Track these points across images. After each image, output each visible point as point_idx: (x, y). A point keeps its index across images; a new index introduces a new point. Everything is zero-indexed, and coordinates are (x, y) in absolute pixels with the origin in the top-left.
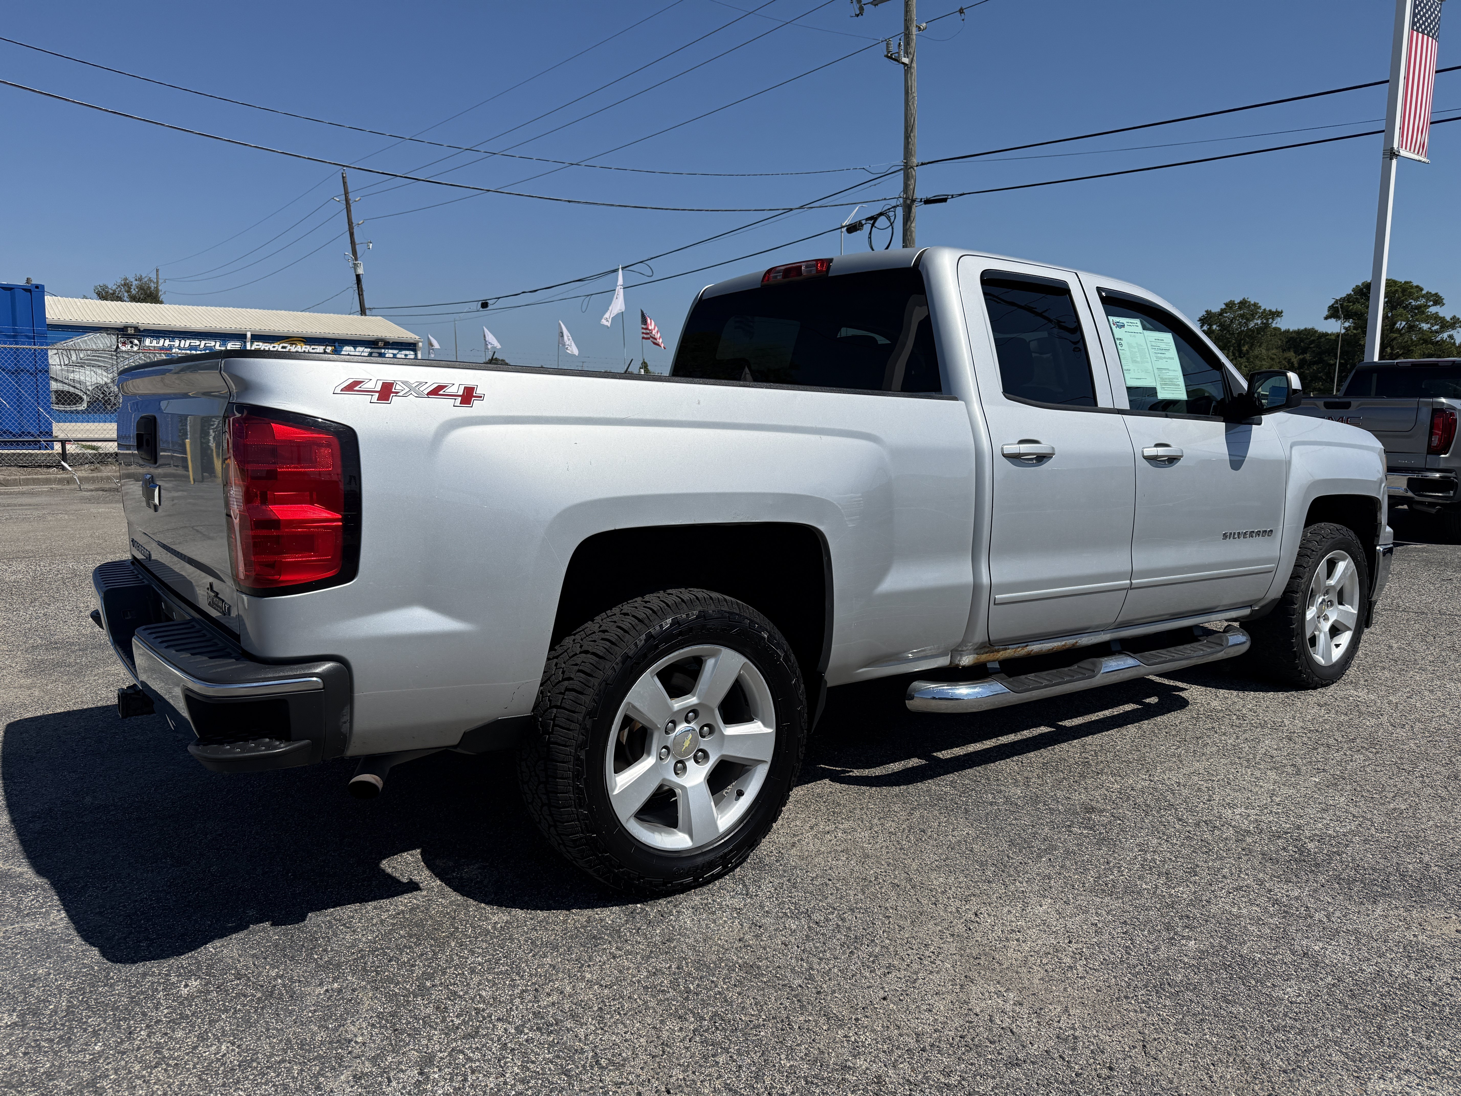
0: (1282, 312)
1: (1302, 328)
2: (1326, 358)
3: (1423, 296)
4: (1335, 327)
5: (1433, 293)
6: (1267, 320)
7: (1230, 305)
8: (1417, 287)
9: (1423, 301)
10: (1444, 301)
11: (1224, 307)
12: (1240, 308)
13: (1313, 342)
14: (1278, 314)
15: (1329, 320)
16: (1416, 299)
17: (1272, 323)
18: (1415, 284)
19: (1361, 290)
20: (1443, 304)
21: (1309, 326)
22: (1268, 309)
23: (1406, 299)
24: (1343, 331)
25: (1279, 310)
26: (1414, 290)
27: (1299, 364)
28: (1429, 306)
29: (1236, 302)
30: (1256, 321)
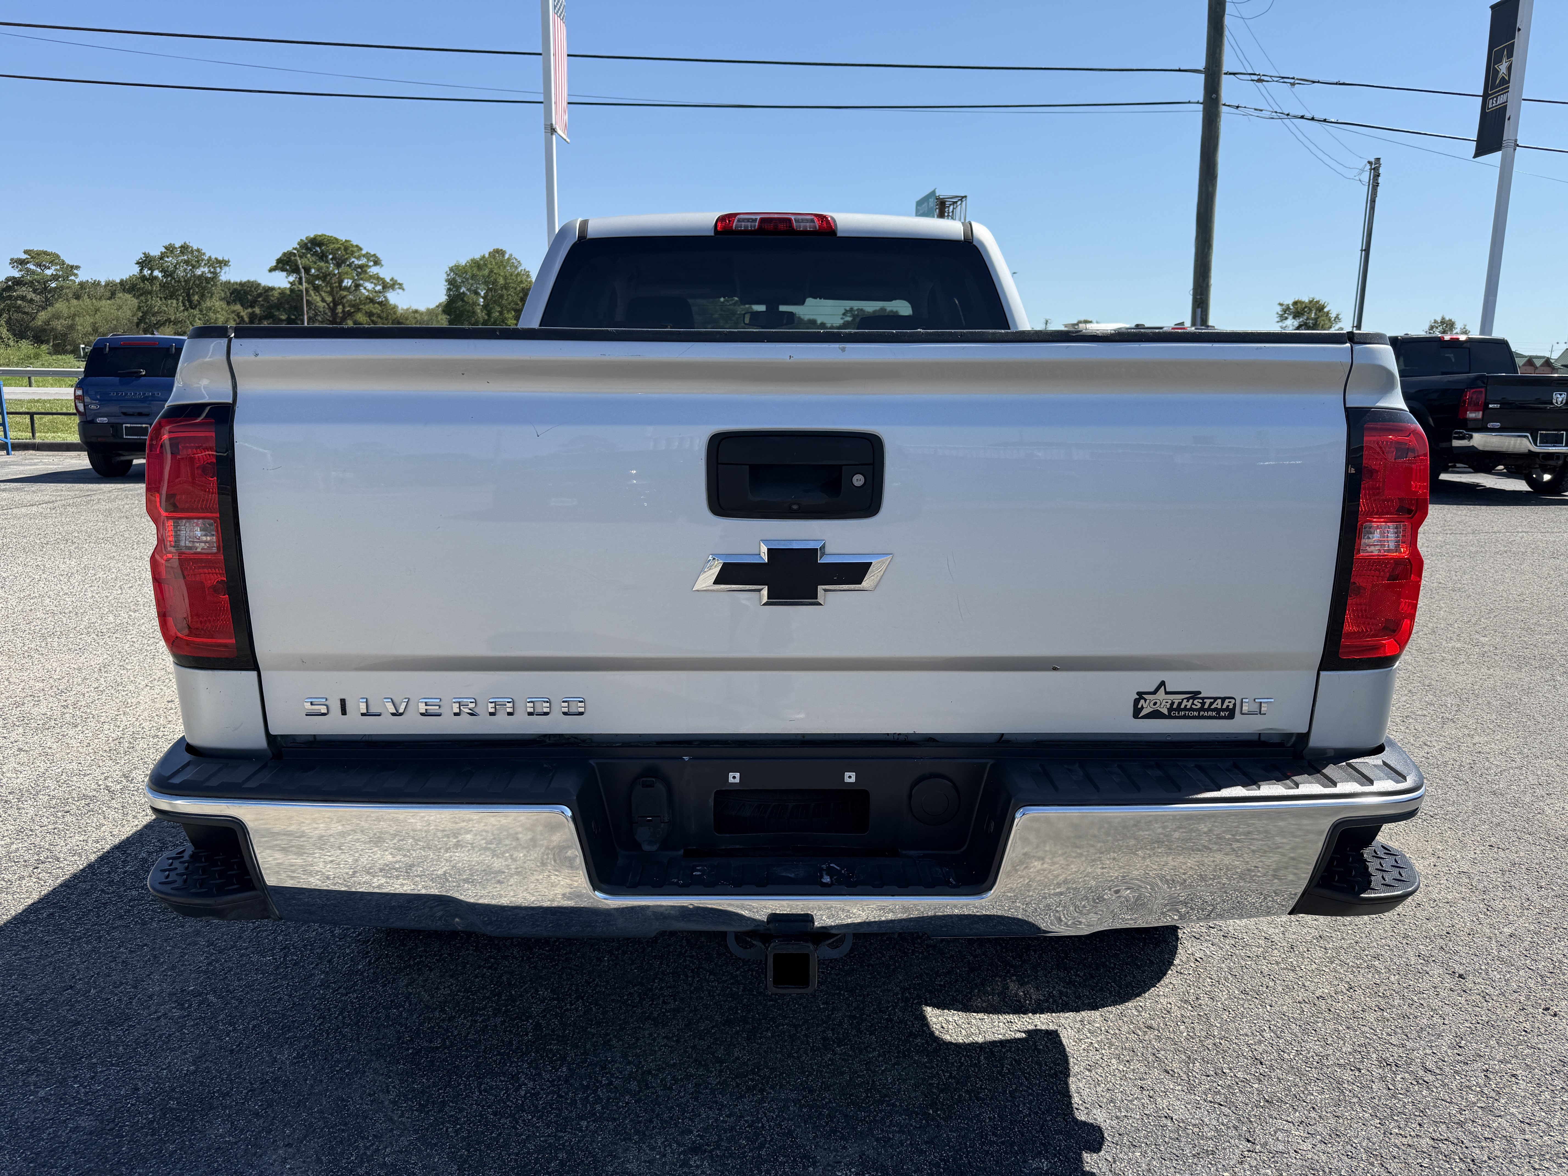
0: (229, 262)
1: (244, 280)
2: (277, 313)
3: (364, 256)
4: (281, 281)
5: (372, 253)
6: (215, 268)
7: (170, 249)
8: (357, 246)
9: (363, 261)
10: (383, 263)
11: (164, 250)
12: (182, 253)
13: (260, 295)
14: (223, 263)
15: (273, 273)
16: (358, 258)
17: (220, 272)
18: (355, 244)
19: (306, 244)
20: (382, 266)
21: (252, 279)
22: (213, 257)
23: (349, 257)
24: (289, 286)
25: (226, 259)
26: (355, 249)
27: (250, 318)
28: (370, 266)
29: (177, 246)
30: (202, 269)
